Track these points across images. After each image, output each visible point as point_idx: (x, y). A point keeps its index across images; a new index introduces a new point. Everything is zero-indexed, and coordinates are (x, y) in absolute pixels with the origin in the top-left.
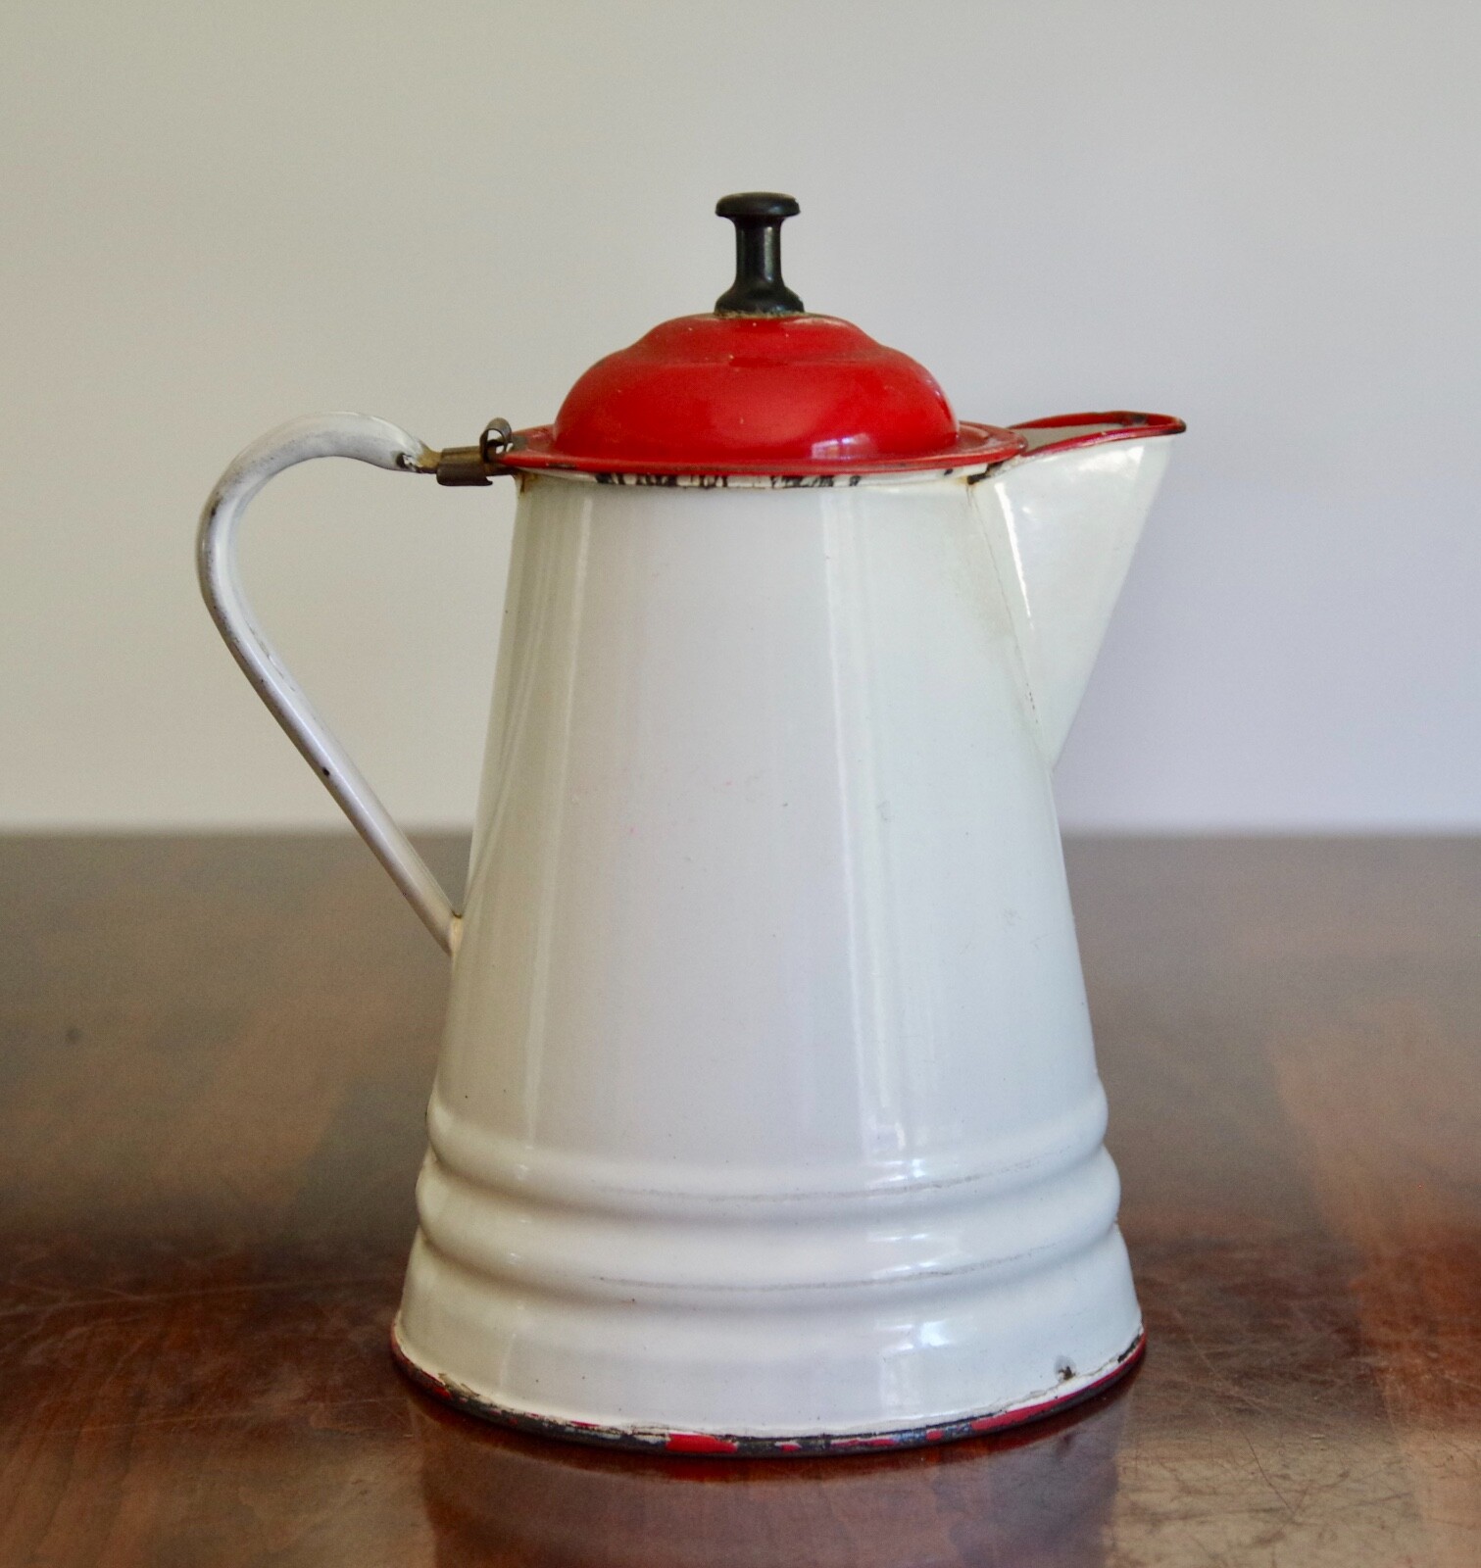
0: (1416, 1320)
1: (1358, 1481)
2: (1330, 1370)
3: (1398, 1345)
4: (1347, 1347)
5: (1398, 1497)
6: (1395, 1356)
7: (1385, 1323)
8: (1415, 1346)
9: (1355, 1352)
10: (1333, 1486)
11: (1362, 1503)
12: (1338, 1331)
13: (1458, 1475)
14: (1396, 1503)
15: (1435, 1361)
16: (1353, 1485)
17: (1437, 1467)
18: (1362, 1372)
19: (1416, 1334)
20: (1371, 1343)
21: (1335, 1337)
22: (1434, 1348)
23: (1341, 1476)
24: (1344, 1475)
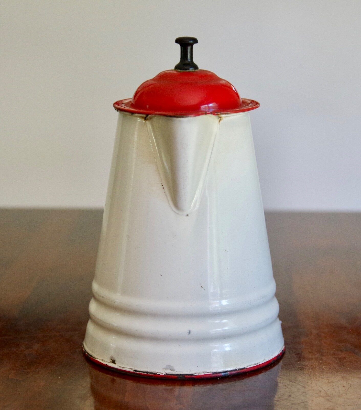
0: (318, 352)
1: (293, 398)
2: (292, 366)
3: (312, 359)
4: (298, 359)
5: (303, 402)
6: (310, 362)
7: (309, 352)
8: (316, 359)
9: (299, 361)
10: (286, 399)
11: (293, 404)
12: (296, 354)
13: (321, 396)
14: (302, 404)
15: (321, 363)
16: (292, 399)
17: (316, 394)
18: (300, 366)
19: (317, 355)
20: (304, 358)
21: (295, 356)
22: (321, 359)
23: (289, 396)
24: (290, 396)
